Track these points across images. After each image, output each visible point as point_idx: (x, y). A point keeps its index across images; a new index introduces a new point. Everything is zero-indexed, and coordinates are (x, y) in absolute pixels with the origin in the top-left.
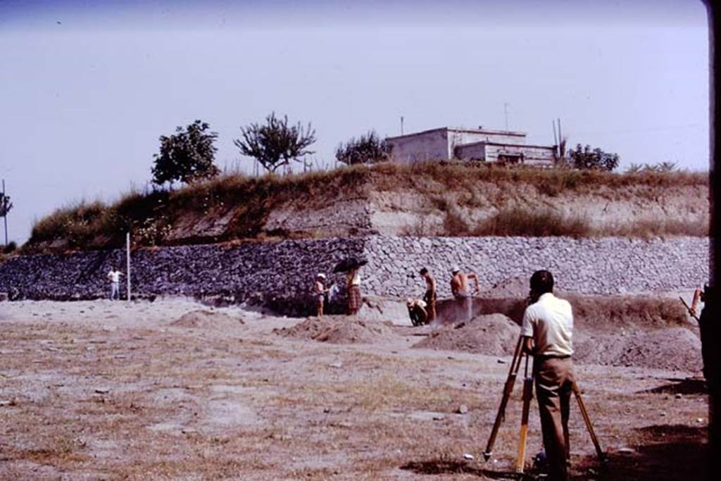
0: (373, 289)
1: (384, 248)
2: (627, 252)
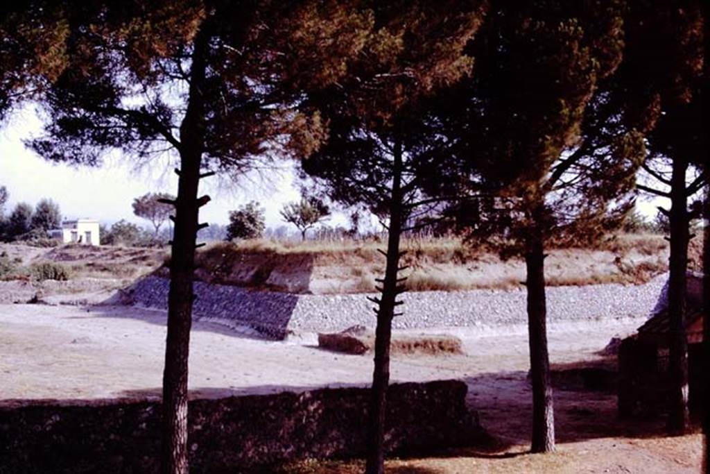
0: (299, 325)
1: (311, 302)
2: (489, 298)
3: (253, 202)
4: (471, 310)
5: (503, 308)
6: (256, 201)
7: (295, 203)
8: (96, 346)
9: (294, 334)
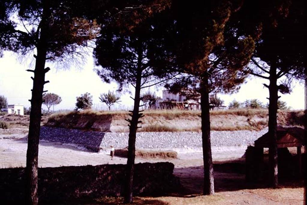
0: (105, 146)
1: (110, 136)
2: (190, 136)
3: (87, 93)
4: (182, 140)
5: (197, 140)
6: (88, 93)
7: (106, 94)
8: (13, 153)
9: (103, 150)
